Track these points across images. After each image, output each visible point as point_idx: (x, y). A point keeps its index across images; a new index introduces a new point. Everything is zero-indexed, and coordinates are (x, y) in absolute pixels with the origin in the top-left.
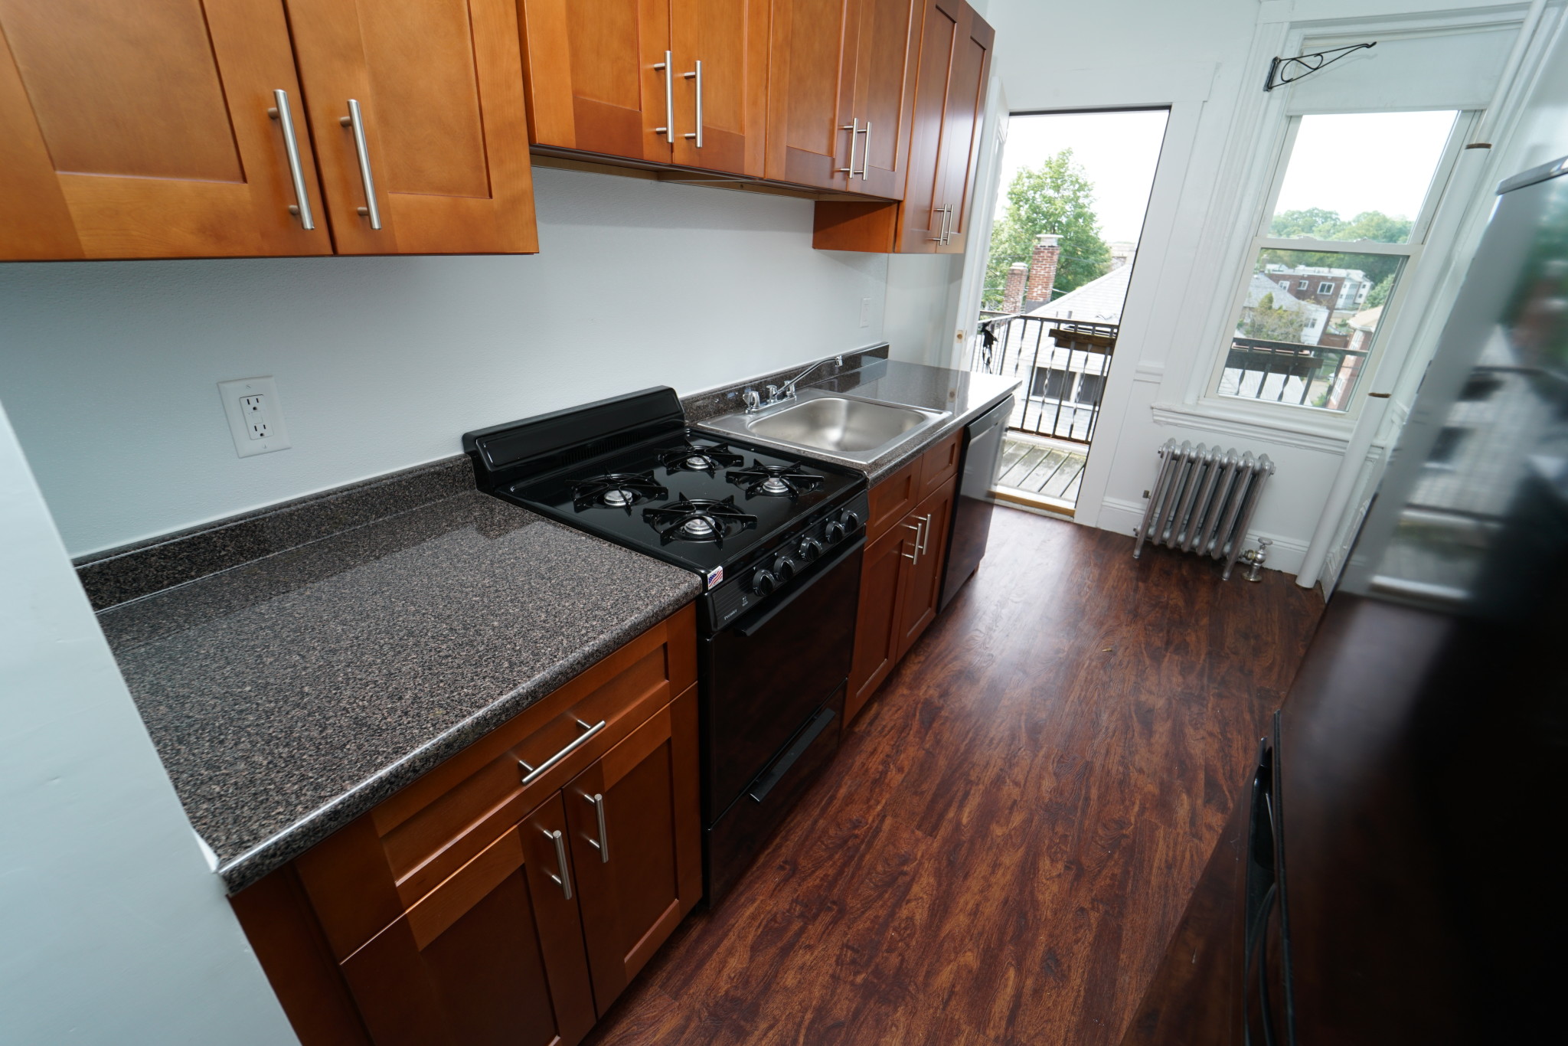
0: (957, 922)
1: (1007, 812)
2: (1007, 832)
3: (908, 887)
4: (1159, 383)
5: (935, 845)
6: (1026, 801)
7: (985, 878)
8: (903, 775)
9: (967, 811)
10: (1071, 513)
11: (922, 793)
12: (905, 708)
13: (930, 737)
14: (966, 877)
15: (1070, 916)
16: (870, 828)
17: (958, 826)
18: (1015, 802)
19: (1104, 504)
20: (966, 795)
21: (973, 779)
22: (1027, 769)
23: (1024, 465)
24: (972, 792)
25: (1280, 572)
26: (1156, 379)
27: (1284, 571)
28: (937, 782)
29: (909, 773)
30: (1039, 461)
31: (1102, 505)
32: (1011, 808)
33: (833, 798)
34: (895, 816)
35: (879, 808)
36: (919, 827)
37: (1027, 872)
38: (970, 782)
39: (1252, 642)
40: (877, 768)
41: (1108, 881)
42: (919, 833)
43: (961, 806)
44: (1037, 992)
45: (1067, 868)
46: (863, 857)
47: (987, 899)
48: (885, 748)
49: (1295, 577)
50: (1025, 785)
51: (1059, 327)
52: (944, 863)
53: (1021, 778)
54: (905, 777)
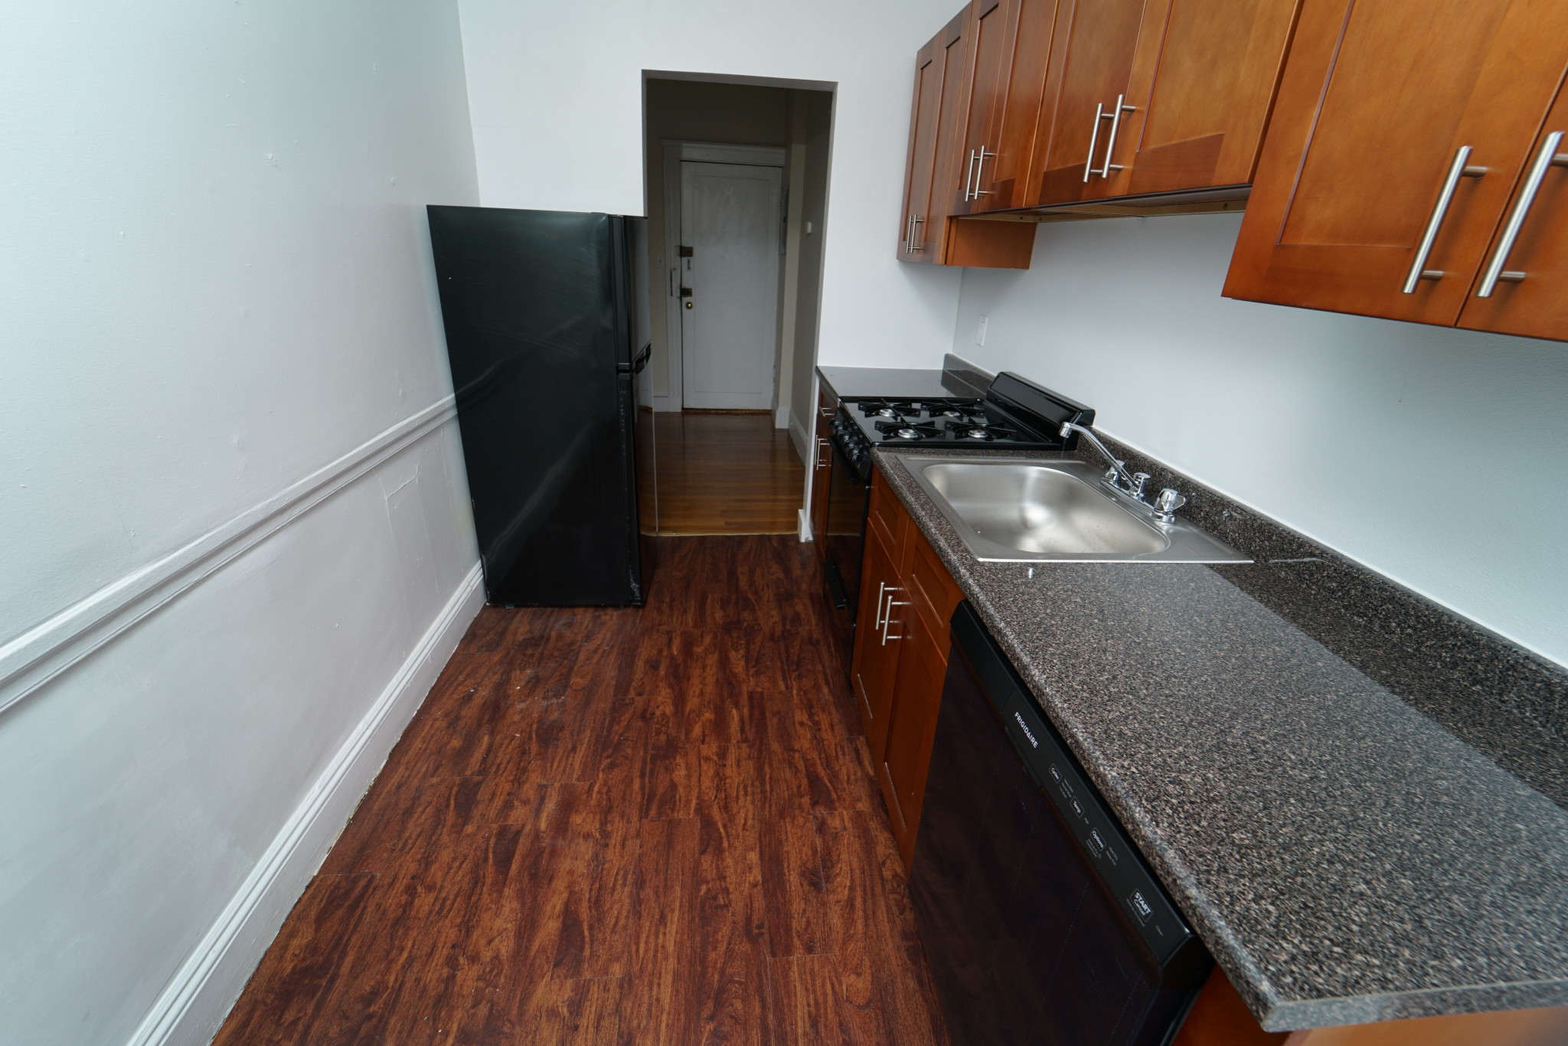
0: (712, 660)
1: (707, 732)
2: (702, 718)
3: (747, 663)
5: (745, 688)
6: (694, 748)
7: (706, 685)
8: (796, 721)
9: (736, 718)
11: (774, 715)
12: (845, 785)
13: (801, 765)
14: (717, 681)
15: (648, 688)
16: (790, 678)
17: (737, 705)
18: (703, 742)
20: (742, 730)
21: (744, 745)
22: (702, 778)
24: (739, 734)
28: (769, 728)
29: (794, 724)
32: (704, 736)
33: (827, 683)
34: (781, 692)
35: (795, 692)
36: (762, 693)
37: (680, 700)
38: (745, 740)
40: (818, 716)
41: (623, 719)
42: (759, 690)
43: (742, 720)
44: (660, 651)
45: (653, 714)
46: (782, 663)
47: (700, 676)
48: (827, 734)
50: (700, 762)
52: (734, 682)
53: (705, 767)
54: (794, 720)
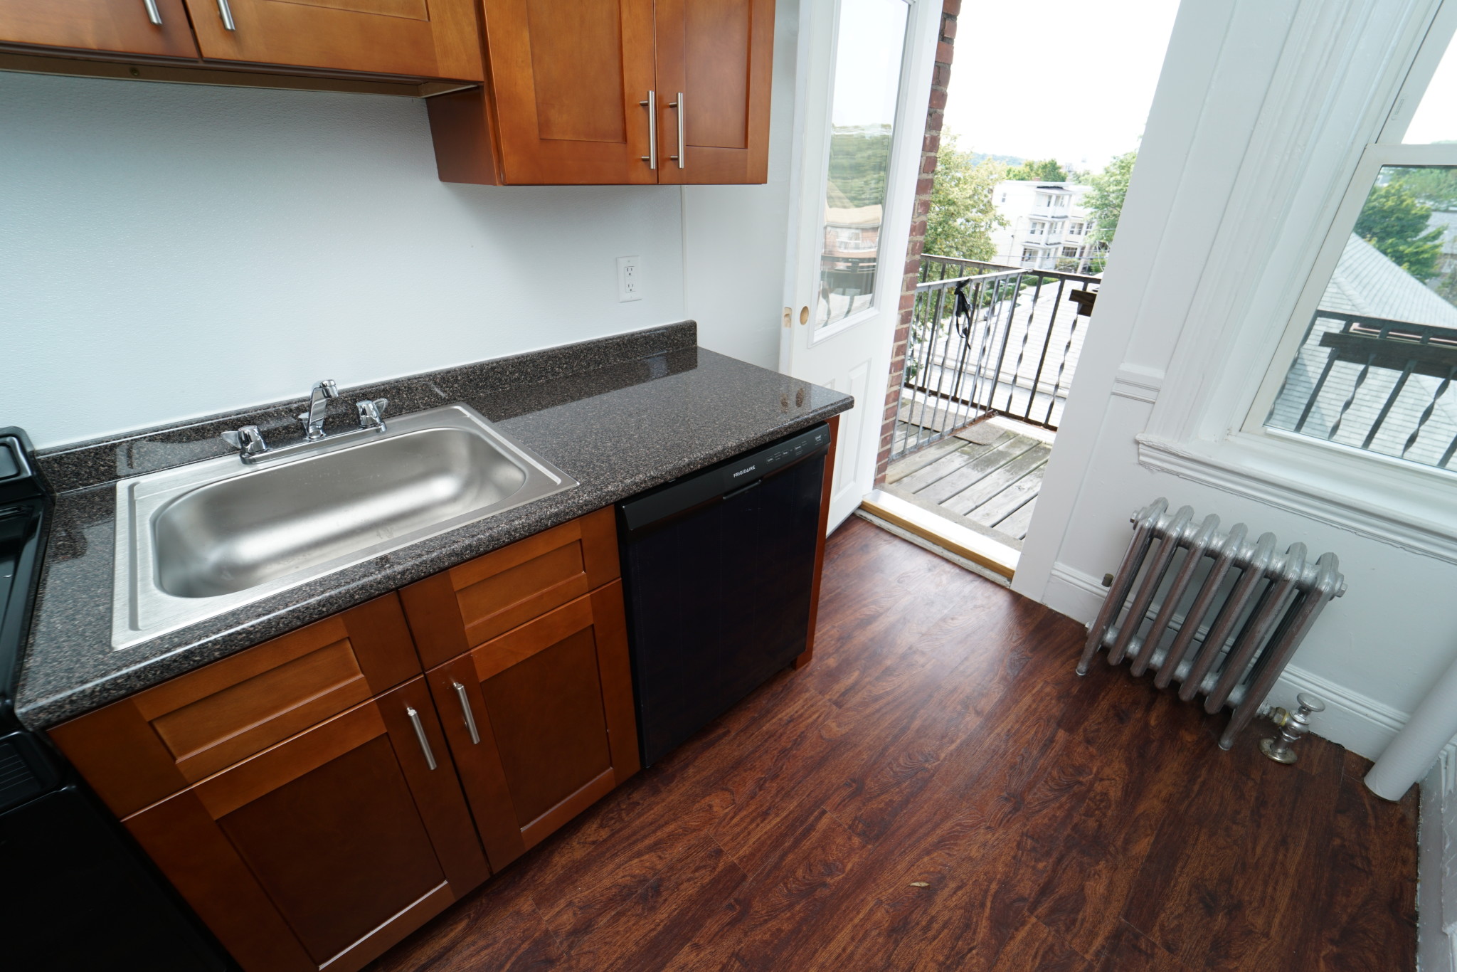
4: (1154, 403)
10: (1009, 574)
19: (1054, 572)
23: (1008, 471)
25: (1339, 746)
26: (1150, 395)
27: (1346, 748)
30: (1034, 466)
31: (1052, 575)
39: (1220, 920)
49: (1367, 765)
51: (1085, 288)
